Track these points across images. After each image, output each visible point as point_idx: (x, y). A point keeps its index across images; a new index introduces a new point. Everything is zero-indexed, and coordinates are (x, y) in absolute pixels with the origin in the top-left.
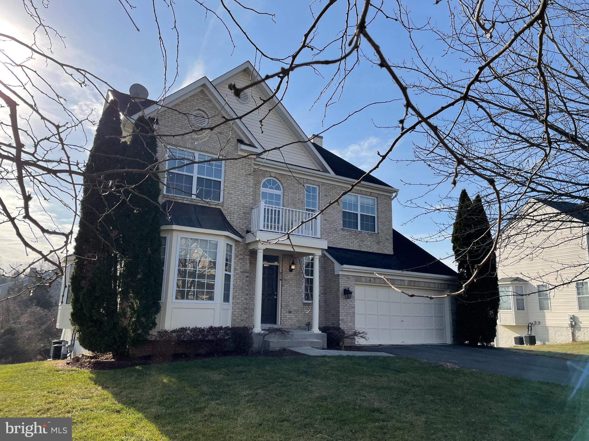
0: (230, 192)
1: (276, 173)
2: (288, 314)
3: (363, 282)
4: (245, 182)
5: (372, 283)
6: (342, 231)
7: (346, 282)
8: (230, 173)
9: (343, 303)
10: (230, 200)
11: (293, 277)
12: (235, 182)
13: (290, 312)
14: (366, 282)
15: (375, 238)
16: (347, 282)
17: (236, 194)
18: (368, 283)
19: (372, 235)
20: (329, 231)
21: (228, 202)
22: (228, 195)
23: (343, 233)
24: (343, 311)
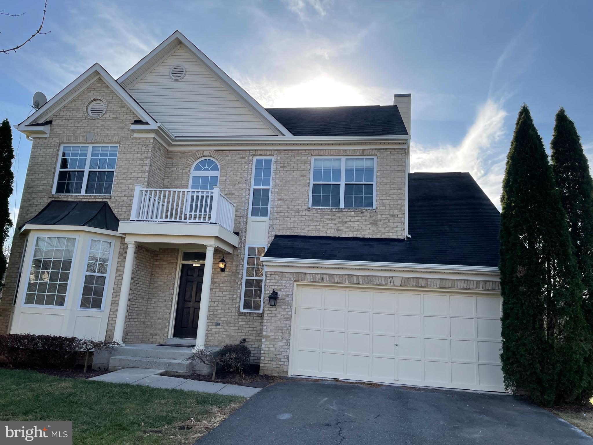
0: (121, 181)
1: (210, 150)
2: (215, 327)
3: (308, 282)
4: (140, 167)
5: (326, 282)
6: (307, 212)
7: (278, 283)
8: (122, 160)
9: (270, 312)
10: (119, 190)
11: (225, 278)
12: (128, 169)
13: (218, 324)
14: (313, 282)
15: (368, 215)
16: (280, 282)
17: (127, 183)
18: (318, 282)
19: (362, 212)
20: (286, 214)
21: (117, 193)
22: (117, 186)
23: (309, 214)
24: (269, 324)
